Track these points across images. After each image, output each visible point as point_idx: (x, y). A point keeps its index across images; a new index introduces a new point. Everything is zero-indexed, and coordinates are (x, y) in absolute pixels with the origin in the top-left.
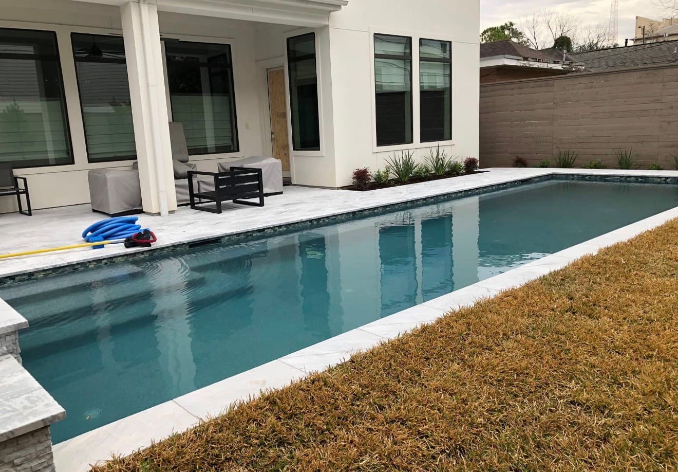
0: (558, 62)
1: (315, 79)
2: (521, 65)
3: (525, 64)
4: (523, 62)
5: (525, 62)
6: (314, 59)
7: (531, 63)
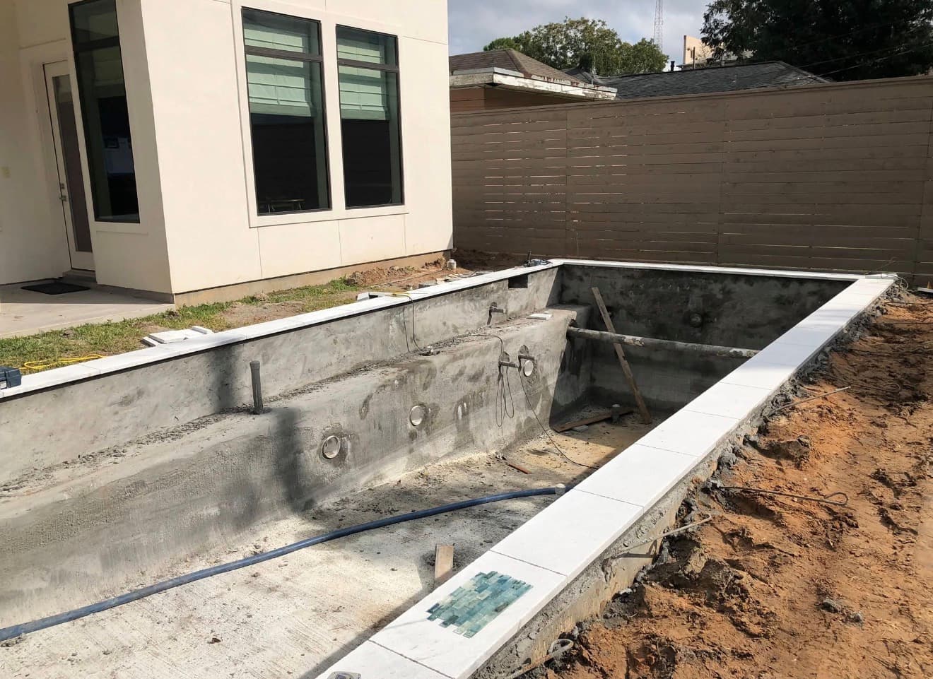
0: (578, 84)
1: (122, 87)
2: (521, 85)
3: (526, 84)
4: (523, 80)
5: (528, 81)
6: (117, 48)
7: (537, 83)
